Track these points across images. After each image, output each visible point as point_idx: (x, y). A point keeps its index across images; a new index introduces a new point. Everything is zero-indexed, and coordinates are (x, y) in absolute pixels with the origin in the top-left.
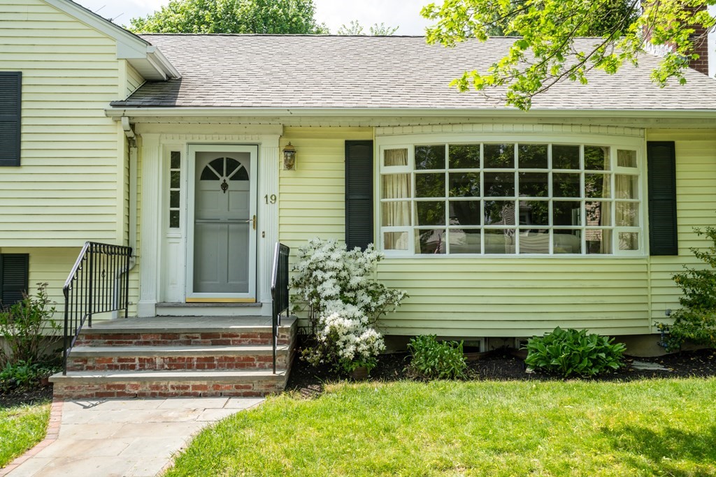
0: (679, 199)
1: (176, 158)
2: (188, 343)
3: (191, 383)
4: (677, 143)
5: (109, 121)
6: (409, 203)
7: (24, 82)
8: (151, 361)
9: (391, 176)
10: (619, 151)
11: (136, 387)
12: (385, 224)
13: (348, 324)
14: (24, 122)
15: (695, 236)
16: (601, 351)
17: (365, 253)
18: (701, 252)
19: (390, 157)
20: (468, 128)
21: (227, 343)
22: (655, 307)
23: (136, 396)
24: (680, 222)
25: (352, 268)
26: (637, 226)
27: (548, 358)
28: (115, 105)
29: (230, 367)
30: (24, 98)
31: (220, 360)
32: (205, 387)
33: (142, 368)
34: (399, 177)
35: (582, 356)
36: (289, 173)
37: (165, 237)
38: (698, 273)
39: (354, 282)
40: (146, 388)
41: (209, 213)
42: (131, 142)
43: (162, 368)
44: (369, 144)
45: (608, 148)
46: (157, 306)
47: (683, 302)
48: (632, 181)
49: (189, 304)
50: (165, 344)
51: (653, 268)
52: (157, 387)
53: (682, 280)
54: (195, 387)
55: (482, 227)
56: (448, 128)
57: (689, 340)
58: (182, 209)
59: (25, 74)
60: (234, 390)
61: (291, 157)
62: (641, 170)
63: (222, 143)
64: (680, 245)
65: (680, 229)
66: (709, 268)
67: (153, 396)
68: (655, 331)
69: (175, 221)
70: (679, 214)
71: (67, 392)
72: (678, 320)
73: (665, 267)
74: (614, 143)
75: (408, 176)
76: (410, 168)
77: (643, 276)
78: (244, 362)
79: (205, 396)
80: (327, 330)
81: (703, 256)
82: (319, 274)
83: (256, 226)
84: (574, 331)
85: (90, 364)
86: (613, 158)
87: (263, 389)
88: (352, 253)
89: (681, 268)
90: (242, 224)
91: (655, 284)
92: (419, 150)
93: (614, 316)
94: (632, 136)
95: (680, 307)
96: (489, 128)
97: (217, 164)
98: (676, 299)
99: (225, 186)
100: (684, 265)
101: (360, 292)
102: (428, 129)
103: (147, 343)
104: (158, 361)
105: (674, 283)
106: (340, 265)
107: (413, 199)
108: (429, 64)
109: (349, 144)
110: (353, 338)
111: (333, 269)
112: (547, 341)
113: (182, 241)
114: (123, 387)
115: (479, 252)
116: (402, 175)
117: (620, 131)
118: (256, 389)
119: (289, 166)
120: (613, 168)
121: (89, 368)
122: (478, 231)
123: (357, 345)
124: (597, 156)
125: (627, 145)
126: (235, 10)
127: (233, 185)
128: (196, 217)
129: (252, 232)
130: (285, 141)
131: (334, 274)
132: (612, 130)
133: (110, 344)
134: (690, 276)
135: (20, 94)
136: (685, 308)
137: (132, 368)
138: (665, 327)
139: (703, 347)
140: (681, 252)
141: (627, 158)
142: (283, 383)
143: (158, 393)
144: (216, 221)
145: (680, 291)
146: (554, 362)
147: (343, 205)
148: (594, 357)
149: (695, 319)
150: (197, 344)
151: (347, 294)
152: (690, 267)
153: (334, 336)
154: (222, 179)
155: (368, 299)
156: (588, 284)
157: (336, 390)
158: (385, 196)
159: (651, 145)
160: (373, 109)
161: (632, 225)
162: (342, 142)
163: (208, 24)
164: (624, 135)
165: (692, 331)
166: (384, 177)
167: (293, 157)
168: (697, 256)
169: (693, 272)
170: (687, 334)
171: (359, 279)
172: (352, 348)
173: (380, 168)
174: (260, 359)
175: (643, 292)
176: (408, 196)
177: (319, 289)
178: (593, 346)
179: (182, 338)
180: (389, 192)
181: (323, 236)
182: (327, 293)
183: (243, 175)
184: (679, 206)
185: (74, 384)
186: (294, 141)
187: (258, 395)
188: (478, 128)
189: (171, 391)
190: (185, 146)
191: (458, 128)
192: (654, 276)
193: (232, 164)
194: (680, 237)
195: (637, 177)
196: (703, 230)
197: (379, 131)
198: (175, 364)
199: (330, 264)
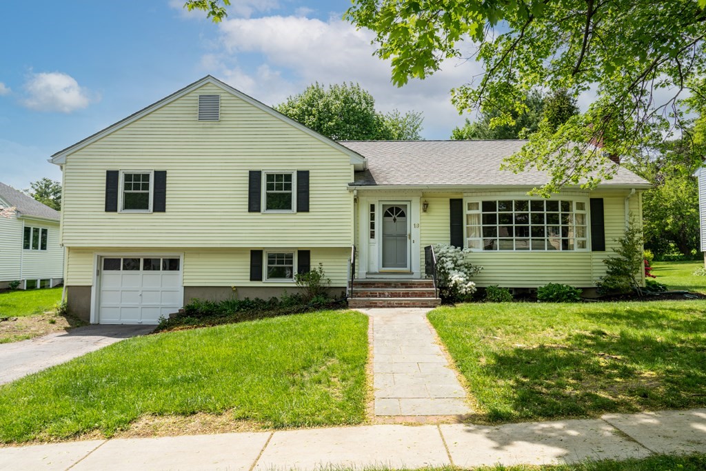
0: (605, 225)
1: (373, 208)
2: (395, 287)
3: (404, 302)
4: (604, 199)
5: (348, 192)
6: (479, 227)
7: (310, 175)
8: (383, 294)
9: (470, 215)
10: (577, 203)
11: (381, 303)
12: (468, 236)
13: (462, 279)
14: (310, 192)
15: (613, 242)
16: (572, 292)
17: (463, 250)
18: (616, 249)
19: (471, 206)
20: (507, 193)
21: (412, 287)
22: (594, 275)
23: (381, 307)
24: (606, 235)
25: (458, 256)
26: (586, 237)
27: (548, 295)
28: (350, 185)
29: (416, 297)
30: (310, 182)
31: (412, 294)
32: (409, 304)
33: (380, 297)
34: (474, 215)
35: (564, 294)
36: (424, 214)
37: (369, 243)
38: (615, 259)
39: (459, 262)
40: (385, 304)
41: (388, 232)
42: (355, 200)
43: (388, 297)
44: (461, 200)
45: (571, 202)
46: (367, 273)
47: (608, 272)
48: (583, 216)
49: (381, 273)
50: (386, 287)
51: (594, 257)
52: (390, 304)
53: (607, 262)
54: (405, 304)
55: (514, 238)
56: (498, 193)
57: (611, 289)
58: (376, 230)
59: (310, 171)
60: (421, 305)
61: (426, 206)
62: (587, 212)
63: (394, 201)
64: (606, 246)
65: (606, 239)
66: (620, 257)
67: (388, 307)
68: (595, 286)
69: (372, 235)
70: (606, 232)
71: (354, 305)
72: (606, 281)
73: (599, 256)
74: (574, 200)
75: (478, 215)
76: (480, 211)
77: (589, 261)
78: (422, 294)
79: (409, 307)
80: (453, 282)
81: (617, 251)
82: (444, 259)
83: (410, 238)
84: (559, 285)
85: (359, 295)
86: (574, 206)
87: (432, 305)
88: (456, 250)
89: (607, 257)
90: (403, 237)
91: (594, 264)
92: (484, 203)
93: (575, 279)
94: (583, 196)
95: (606, 275)
96: (517, 193)
97: (391, 209)
98: (605, 271)
99: (395, 220)
100: (608, 255)
101: (462, 267)
102: (489, 194)
103: (378, 287)
104: (387, 294)
105: (603, 264)
106: (453, 255)
107: (481, 225)
108: (480, 159)
109: (451, 201)
110: (464, 285)
111: (450, 257)
112: (547, 288)
113: (377, 245)
114: (376, 303)
115: (513, 249)
116: (475, 214)
117: (577, 194)
118: (430, 304)
119: (425, 211)
120: (574, 210)
121: (359, 297)
122: (512, 240)
123: (466, 289)
124: (566, 206)
125: (580, 200)
126: (330, 106)
127: (398, 219)
128: (383, 234)
129: (408, 241)
130: (423, 200)
131: (450, 259)
132: (574, 194)
133: (363, 287)
134: (611, 260)
135: (308, 180)
136: (609, 276)
137: (376, 296)
138: (599, 284)
139: (617, 293)
140: (606, 250)
141: (581, 206)
142: (440, 302)
143: (390, 306)
144: (391, 236)
145: (607, 268)
146: (551, 296)
147: (449, 228)
148: (569, 294)
149: (613, 280)
150: (399, 287)
151: (457, 267)
152: (611, 256)
153: (456, 285)
154: (393, 217)
155: (466, 270)
156: (563, 264)
157: (459, 306)
158: (468, 224)
159: (591, 200)
160: (464, 185)
161: (583, 237)
162: (448, 199)
163: (314, 116)
164: (579, 196)
165: (612, 285)
166: (467, 215)
167: (427, 207)
168: (614, 251)
169: (612, 258)
170: (610, 286)
171: (462, 261)
172: (464, 290)
173: (466, 211)
174: (428, 293)
175: (589, 268)
176: (479, 223)
177: (445, 265)
178: (568, 290)
179: (393, 285)
180: (470, 222)
181: (444, 242)
182: (449, 267)
183: (403, 215)
184: (605, 228)
185: (357, 302)
186: (427, 199)
187: (430, 307)
188: (512, 193)
189: (395, 305)
190: (378, 202)
191: (502, 193)
192: (594, 261)
193: (398, 209)
194: (606, 242)
195: (585, 215)
196: (617, 239)
197: (465, 194)
198: (393, 295)
199: (449, 254)
